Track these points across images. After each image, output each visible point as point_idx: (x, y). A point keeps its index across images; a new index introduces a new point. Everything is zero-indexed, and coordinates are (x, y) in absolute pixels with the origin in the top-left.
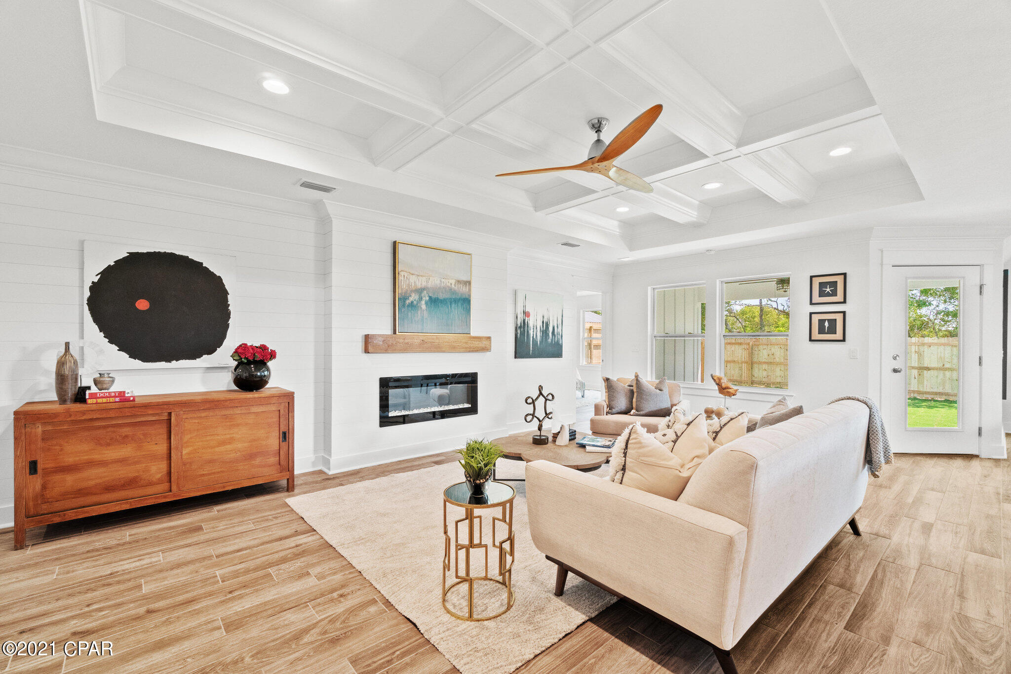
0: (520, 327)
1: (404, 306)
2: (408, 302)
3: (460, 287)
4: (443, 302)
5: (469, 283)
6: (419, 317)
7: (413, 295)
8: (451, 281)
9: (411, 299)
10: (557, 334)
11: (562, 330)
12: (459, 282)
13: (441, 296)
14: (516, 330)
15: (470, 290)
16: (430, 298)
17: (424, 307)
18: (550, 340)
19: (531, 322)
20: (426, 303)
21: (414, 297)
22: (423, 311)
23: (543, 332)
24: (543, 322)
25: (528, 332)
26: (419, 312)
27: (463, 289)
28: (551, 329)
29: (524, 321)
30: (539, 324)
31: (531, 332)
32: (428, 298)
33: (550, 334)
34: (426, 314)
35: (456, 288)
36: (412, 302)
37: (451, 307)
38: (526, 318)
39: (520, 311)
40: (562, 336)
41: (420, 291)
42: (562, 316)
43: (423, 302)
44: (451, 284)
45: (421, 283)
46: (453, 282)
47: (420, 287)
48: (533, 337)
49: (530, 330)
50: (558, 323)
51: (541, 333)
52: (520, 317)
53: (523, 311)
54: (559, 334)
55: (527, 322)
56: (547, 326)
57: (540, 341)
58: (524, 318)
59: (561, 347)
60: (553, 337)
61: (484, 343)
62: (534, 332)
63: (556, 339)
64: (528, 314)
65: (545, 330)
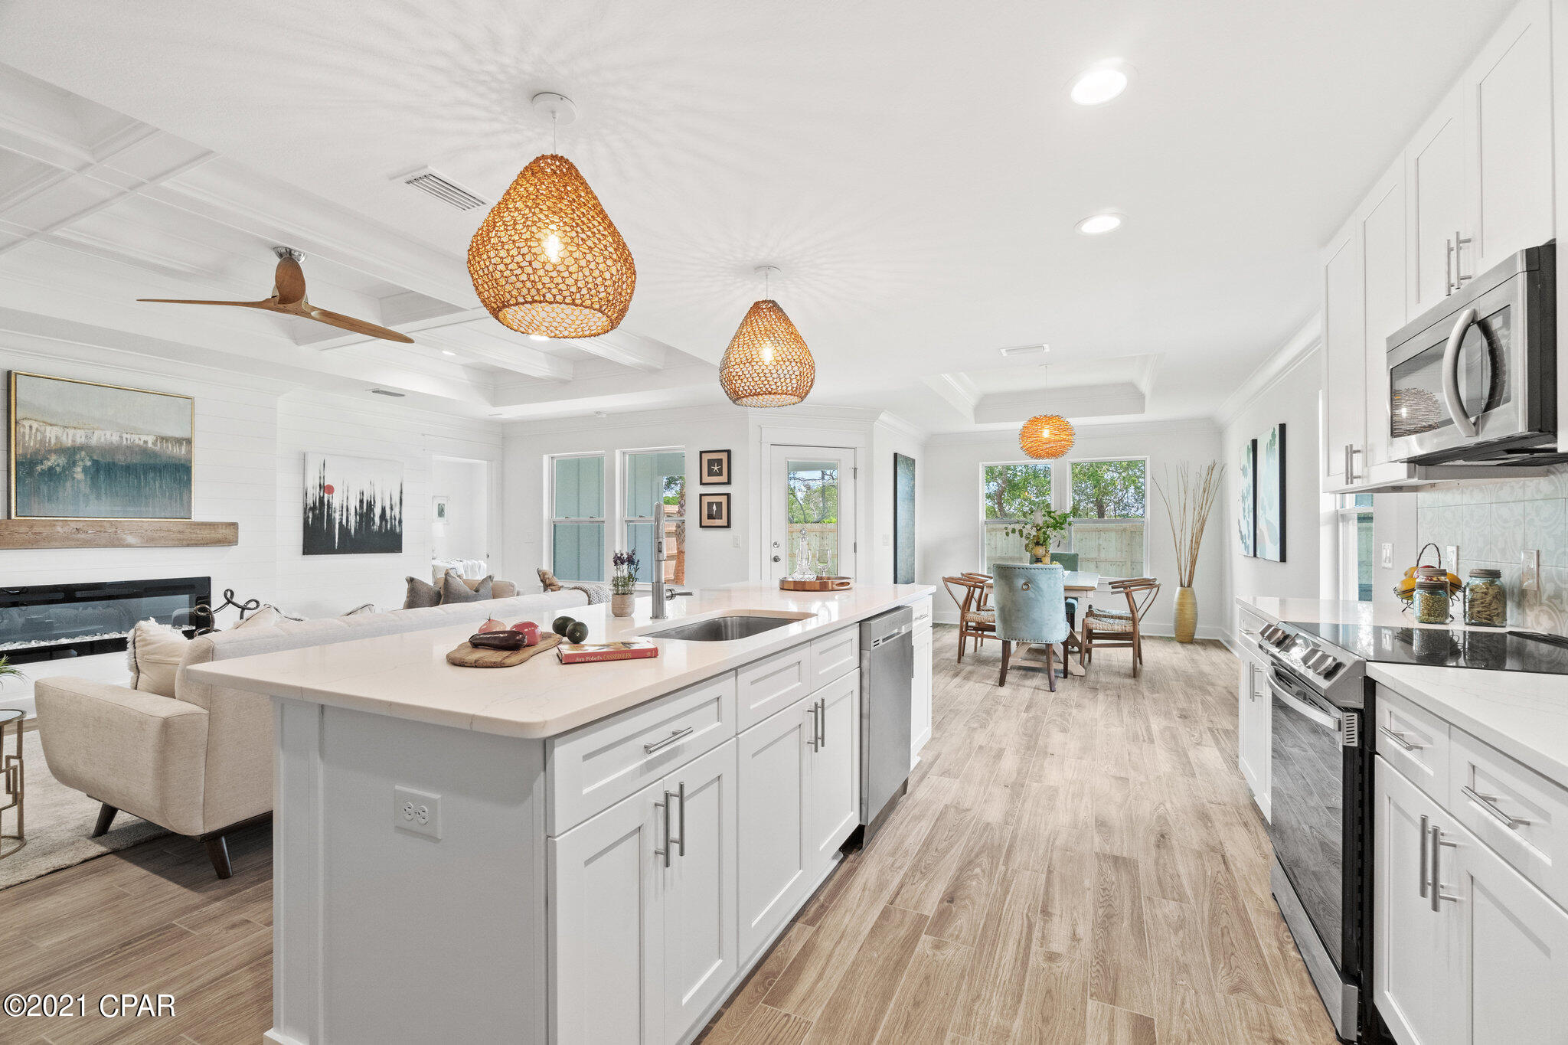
0: (313, 509)
1: (32, 473)
2: (39, 468)
3: (167, 448)
4: (127, 469)
5: (189, 441)
6: (69, 491)
7: (54, 457)
8: (144, 438)
9: (49, 463)
10: (391, 518)
11: (400, 513)
12: (164, 439)
13: (120, 459)
14: (305, 512)
15: (190, 452)
16: (96, 463)
17: (80, 476)
18: (376, 528)
19: (336, 503)
20: (85, 470)
21: (54, 461)
22: (79, 482)
23: (361, 516)
24: (361, 501)
25: (329, 515)
26: (69, 484)
27: (173, 451)
28: (378, 511)
29: (321, 499)
30: (354, 503)
31: (337, 516)
32: (88, 462)
33: (377, 519)
34: (84, 487)
35: (158, 448)
36: (51, 469)
37: (145, 478)
38: (326, 495)
39: (312, 483)
40: (400, 522)
41: (71, 453)
42: (401, 493)
43: (79, 469)
44: (145, 442)
45: (72, 437)
46: (150, 439)
47: (71, 445)
48: (341, 523)
49: (335, 512)
50: (393, 503)
51: (358, 517)
52: (313, 494)
53: (320, 485)
54: (395, 519)
55: (328, 501)
56: (370, 506)
57: (355, 529)
58: (322, 495)
59: (399, 537)
60: (384, 523)
61: (223, 532)
62: (342, 515)
63: (389, 526)
64: (329, 489)
65: (366, 512)
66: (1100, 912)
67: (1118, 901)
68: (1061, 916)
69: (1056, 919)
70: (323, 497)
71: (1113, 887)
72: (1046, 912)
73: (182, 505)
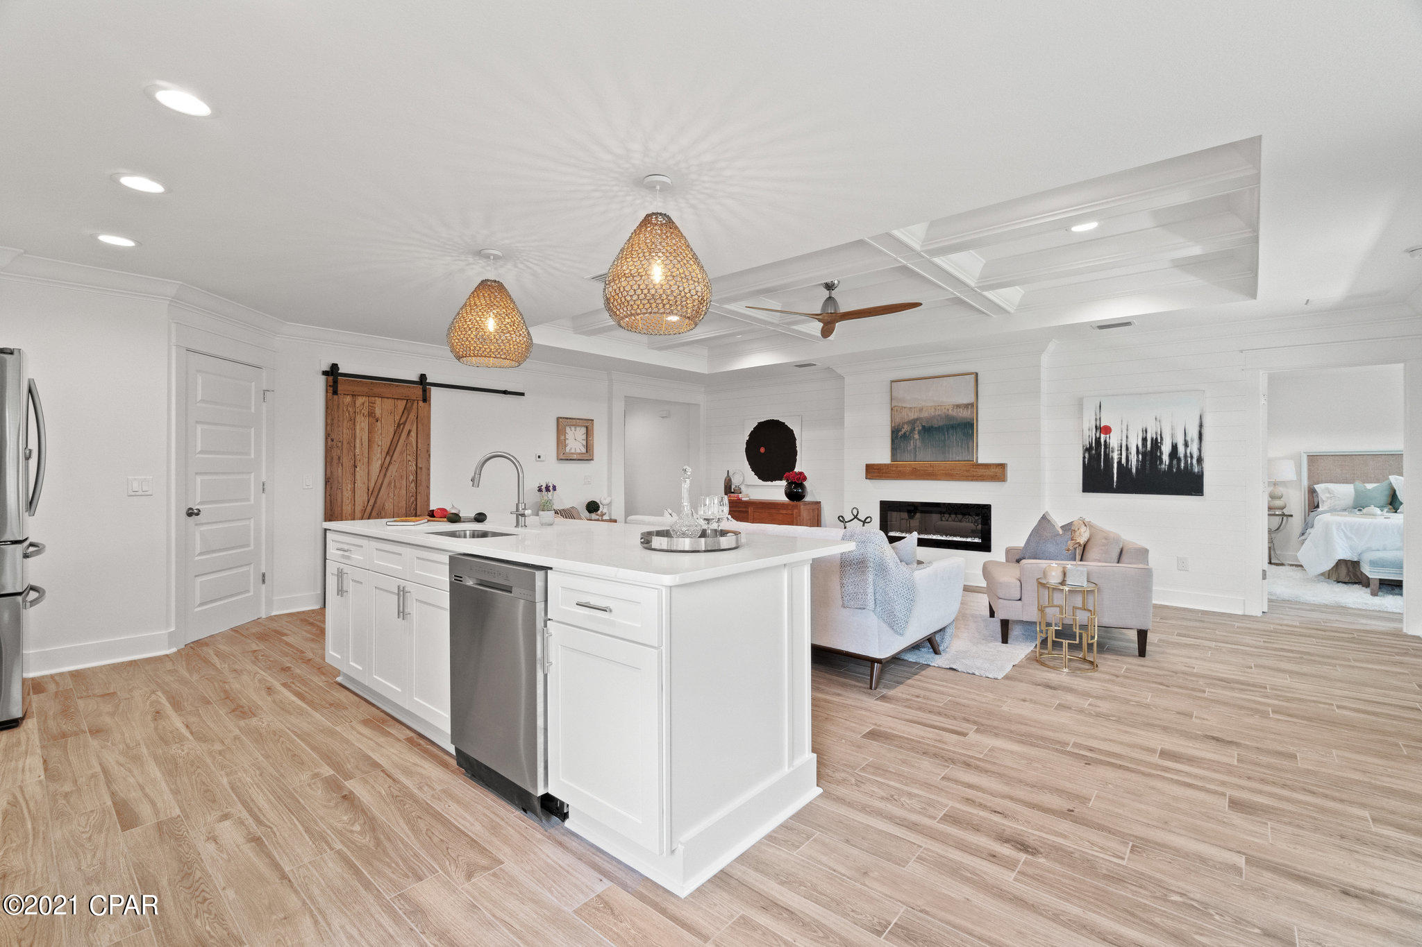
0: (1090, 449)
1: (897, 437)
3: (960, 412)
4: (939, 429)
5: (976, 406)
6: (912, 446)
7: (906, 426)
8: (947, 407)
9: (903, 431)
10: (1186, 456)
11: (1200, 450)
12: (958, 406)
13: (936, 424)
14: (1083, 454)
15: (976, 413)
16: (924, 427)
17: (916, 436)
18: (1164, 467)
19: (1114, 441)
20: (919, 432)
21: (906, 428)
22: (916, 440)
23: (1144, 454)
24: (1144, 440)
25: (1106, 455)
26: (912, 442)
27: (964, 414)
28: (1166, 449)
29: (1098, 440)
30: (1135, 442)
31: (1115, 456)
32: (920, 428)
33: (1166, 458)
34: (918, 443)
35: (955, 413)
36: (905, 433)
37: (948, 434)
38: (1103, 436)
39: (1089, 424)
40: (1200, 460)
41: (913, 422)
42: (1201, 426)
43: (916, 433)
44: (948, 410)
45: (913, 414)
46: (950, 408)
47: (912, 418)
48: (1119, 462)
49: (1113, 452)
50: (1189, 438)
51: (1140, 456)
52: (1089, 435)
53: (1096, 427)
54: (1192, 457)
55: (1105, 441)
56: (1156, 444)
57: (1137, 468)
58: (1098, 436)
59: (1200, 477)
60: (1175, 462)
61: (992, 471)
62: (1121, 454)
63: (1182, 465)
64: (1107, 430)
65: (1151, 451)
66: (198, 874)
67: (182, 898)
68: (238, 846)
69: (240, 840)
70: (1100, 438)
71: (194, 912)
72: (256, 840)
73: (968, 450)
